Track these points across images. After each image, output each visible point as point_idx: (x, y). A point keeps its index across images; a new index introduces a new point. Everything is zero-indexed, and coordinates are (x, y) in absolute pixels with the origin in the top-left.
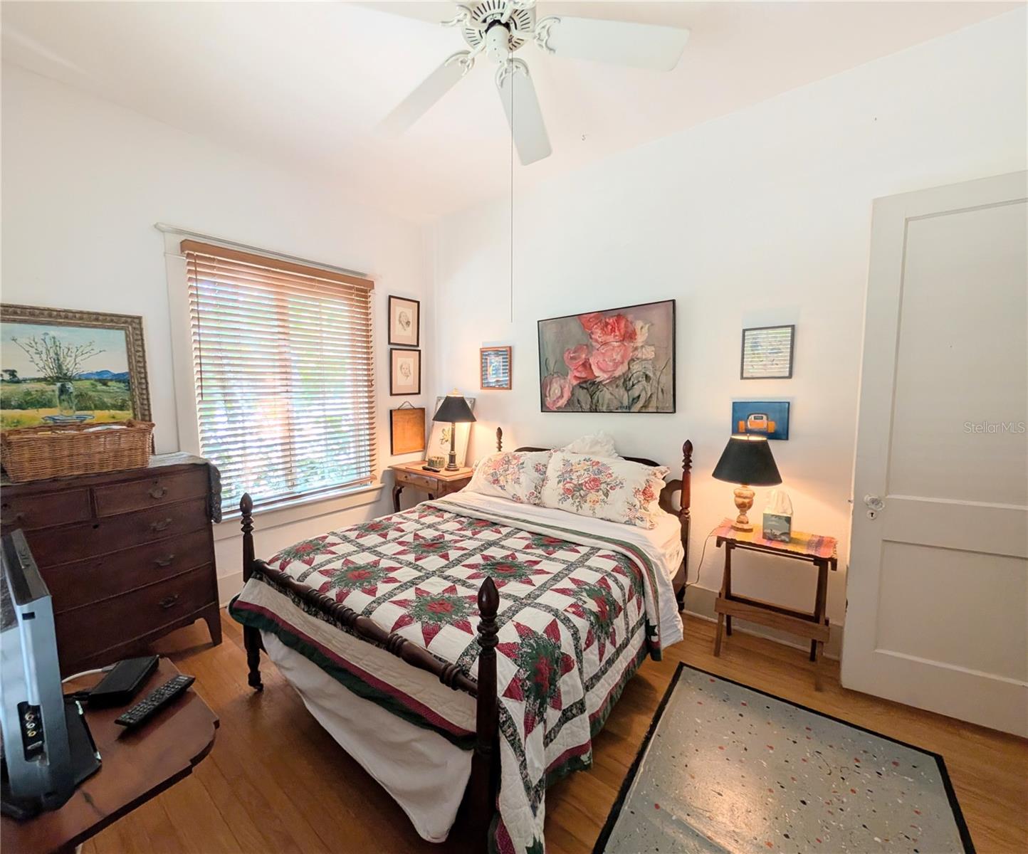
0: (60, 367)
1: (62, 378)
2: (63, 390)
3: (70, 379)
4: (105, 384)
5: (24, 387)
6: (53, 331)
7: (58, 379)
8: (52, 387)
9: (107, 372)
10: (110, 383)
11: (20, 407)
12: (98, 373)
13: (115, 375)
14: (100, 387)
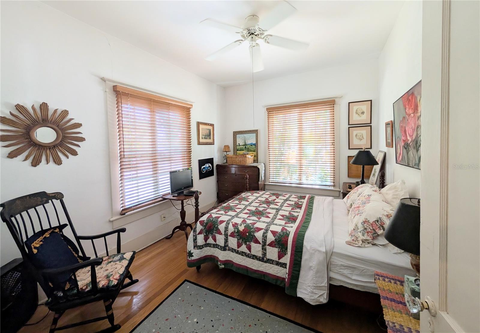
0: (245, 143)
1: (245, 145)
2: (245, 147)
3: (246, 145)
4: (252, 146)
5: (241, 147)
6: (245, 135)
7: (244, 145)
8: (244, 147)
9: (252, 143)
10: (253, 146)
11: (240, 151)
12: (251, 144)
13: (253, 144)
14: (251, 147)
